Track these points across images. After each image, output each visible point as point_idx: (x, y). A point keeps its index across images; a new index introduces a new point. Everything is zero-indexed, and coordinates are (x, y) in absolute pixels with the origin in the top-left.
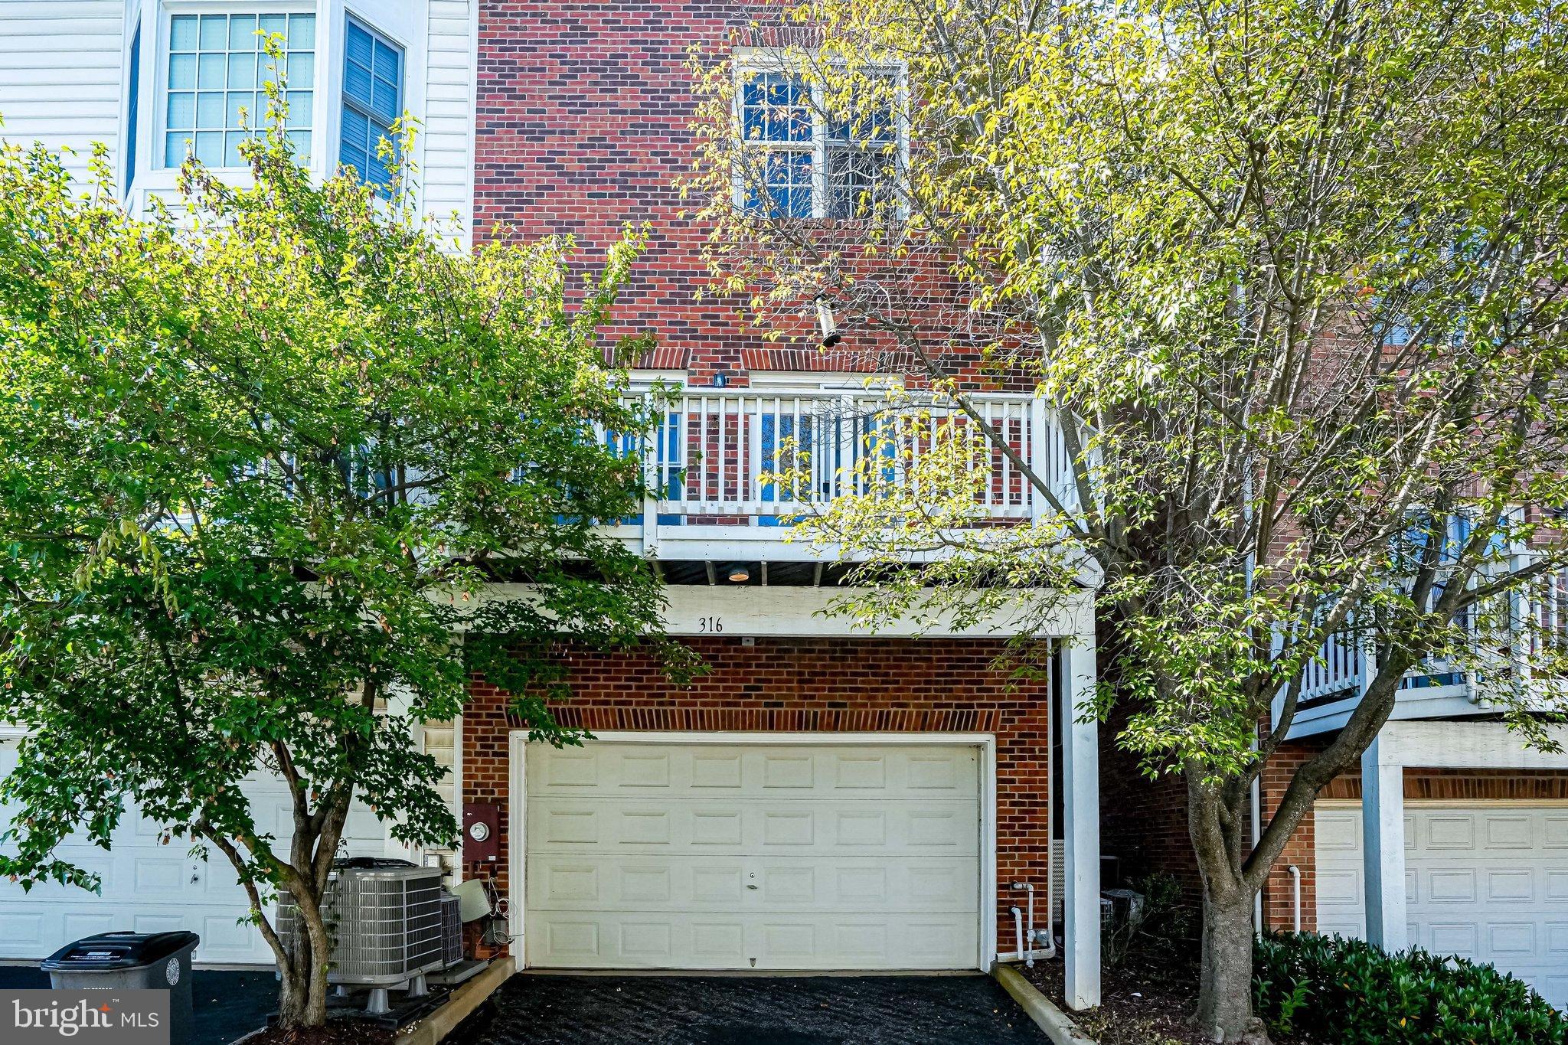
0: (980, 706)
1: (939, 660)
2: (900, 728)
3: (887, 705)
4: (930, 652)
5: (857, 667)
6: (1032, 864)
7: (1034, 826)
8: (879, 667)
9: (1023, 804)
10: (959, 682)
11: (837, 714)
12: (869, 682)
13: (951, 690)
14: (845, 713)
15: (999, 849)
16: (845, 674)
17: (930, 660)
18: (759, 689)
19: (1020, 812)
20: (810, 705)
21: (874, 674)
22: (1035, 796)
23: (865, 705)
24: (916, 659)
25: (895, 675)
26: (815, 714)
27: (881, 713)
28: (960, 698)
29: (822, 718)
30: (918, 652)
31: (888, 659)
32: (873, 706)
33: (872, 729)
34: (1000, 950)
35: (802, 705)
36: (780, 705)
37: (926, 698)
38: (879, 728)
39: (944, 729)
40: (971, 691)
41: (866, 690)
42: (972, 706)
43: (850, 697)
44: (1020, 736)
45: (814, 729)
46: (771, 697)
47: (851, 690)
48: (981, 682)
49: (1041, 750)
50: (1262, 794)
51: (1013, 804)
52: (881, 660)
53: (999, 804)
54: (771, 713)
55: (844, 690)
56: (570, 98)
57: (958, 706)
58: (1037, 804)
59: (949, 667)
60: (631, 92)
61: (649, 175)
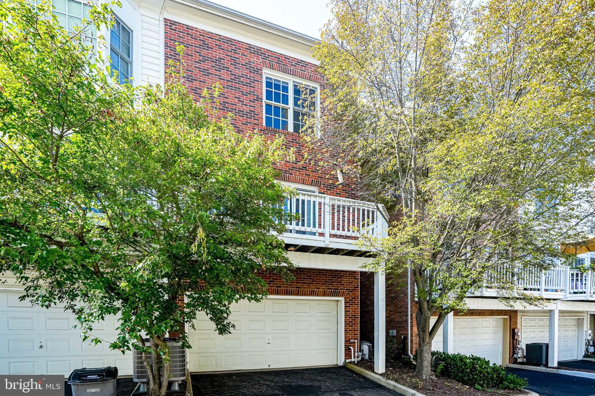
0: (340, 289)
1: (329, 275)
2: (318, 295)
3: (313, 288)
4: (326, 273)
5: (304, 276)
6: (355, 334)
7: (355, 324)
8: (311, 276)
9: (352, 318)
10: (334, 282)
11: (299, 290)
12: (308, 281)
13: (332, 284)
14: (301, 290)
15: (345, 330)
16: (301, 278)
17: (326, 275)
18: (274, 281)
20: (290, 287)
21: (309, 278)
23: (307, 288)
24: (322, 275)
25: (316, 279)
26: (292, 290)
27: (312, 290)
28: (334, 287)
29: (294, 291)
30: (323, 272)
31: (314, 274)
32: (310, 288)
33: (309, 295)
35: (287, 287)
36: (281, 287)
37: (325, 286)
38: (311, 295)
39: (330, 296)
40: (338, 284)
41: (307, 283)
42: (338, 289)
43: (302, 285)
44: (352, 298)
45: (291, 295)
46: (278, 284)
47: (303, 283)
48: (341, 282)
50: (411, 315)
51: (350, 318)
52: (312, 274)
53: (345, 318)
54: (278, 289)
55: (300, 283)
56: (203, 69)
57: (334, 289)
58: (356, 317)
59: (332, 277)
60: (226, 73)
61: (233, 104)
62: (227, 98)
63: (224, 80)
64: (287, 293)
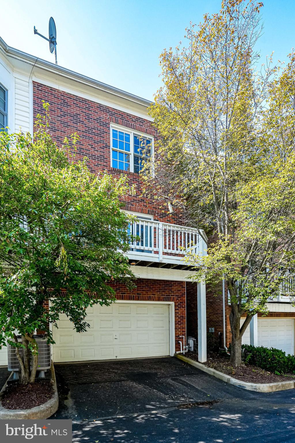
0: (171, 295)
1: (162, 284)
2: (154, 300)
3: (150, 295)
4: (160, 282)
5: (143, 285)
6: (183, 331)
7: (183, 323)
8: (148, 285)
9: (181, 318)
10: (167, 290)
11: (139, 296)
12: (147, 289)
13: (165, 292)
14: (141, 296)
15: (175, 328)
16: (141, 287)
17: (160, 284)
18: (120, 289)
19: (180, 320)
21: (147, 287)
22: (183, 316)
23: (145, 294)
24: (157, 284)
25: (152, 287)
26: (134, 296)
27: (149, 296)
28: (167, 294)
29: (135, 297)
30: (158, 282)
31: (151, 284)
32: (147, 294)
33: (147, 300)
34: (176, 351)
35: (130, 294)
36: (125, 293)
37: (159, 293)
38: (149, 300)
39: (164, 301)
40: (169, 292)
41: (146, 291)
42: (169, 295)
43: (142, 292)
44: (180, 303)
45: (133, 300)
46: (122, 291)
47: (142, 290)
48: (172, 290)
49: (184, 306)
50: (226, 316)
51: (178, 318)
52: (149, 284)
53: (175, 318)
54: (123, 295)
55: (140, 290)
57: (167, 295)
58: (184, 318)
59: (164, 286)
60: (82, 125)
61: (88, 150)
62: (83, 145)
63: (80, 131)
64: (130, 298)
